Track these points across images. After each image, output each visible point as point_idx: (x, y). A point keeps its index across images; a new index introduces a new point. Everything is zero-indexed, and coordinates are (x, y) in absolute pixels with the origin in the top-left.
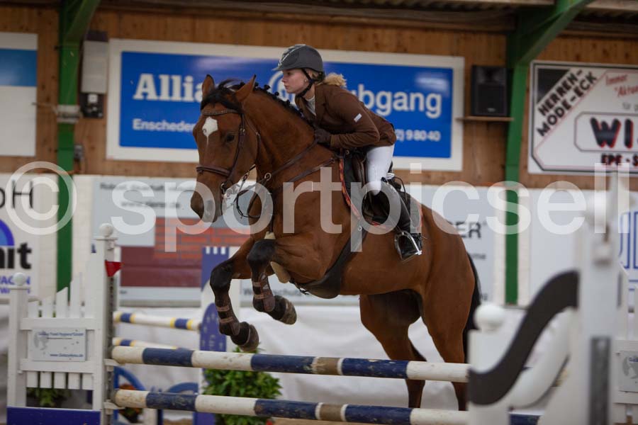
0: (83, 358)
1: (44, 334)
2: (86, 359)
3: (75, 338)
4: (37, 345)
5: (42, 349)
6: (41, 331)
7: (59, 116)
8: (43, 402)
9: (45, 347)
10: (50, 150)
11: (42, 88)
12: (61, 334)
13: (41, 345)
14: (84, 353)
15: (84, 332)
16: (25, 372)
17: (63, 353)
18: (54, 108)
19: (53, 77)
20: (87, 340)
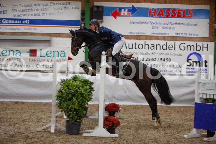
0: (214, 90)
1: (204, 84)
2: (215, 91)
3: (212, 85)
4: (202, 86)
5: (204, 88)
6: (203, 83)
7: (215, 27)
8: (209, 102)
9: (204, 87)
10: (213, 36)
11: (211, 19)
12: (209, 84)
13: (203, 86)
14: (214, 89)
15: (214, 83)
16: (199, 93)
17: (209, 89)
18: (214, 25)
19: (214, 17)
20: (215, 86)
